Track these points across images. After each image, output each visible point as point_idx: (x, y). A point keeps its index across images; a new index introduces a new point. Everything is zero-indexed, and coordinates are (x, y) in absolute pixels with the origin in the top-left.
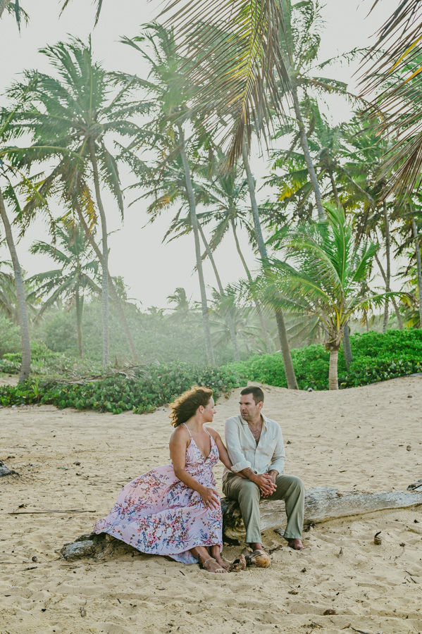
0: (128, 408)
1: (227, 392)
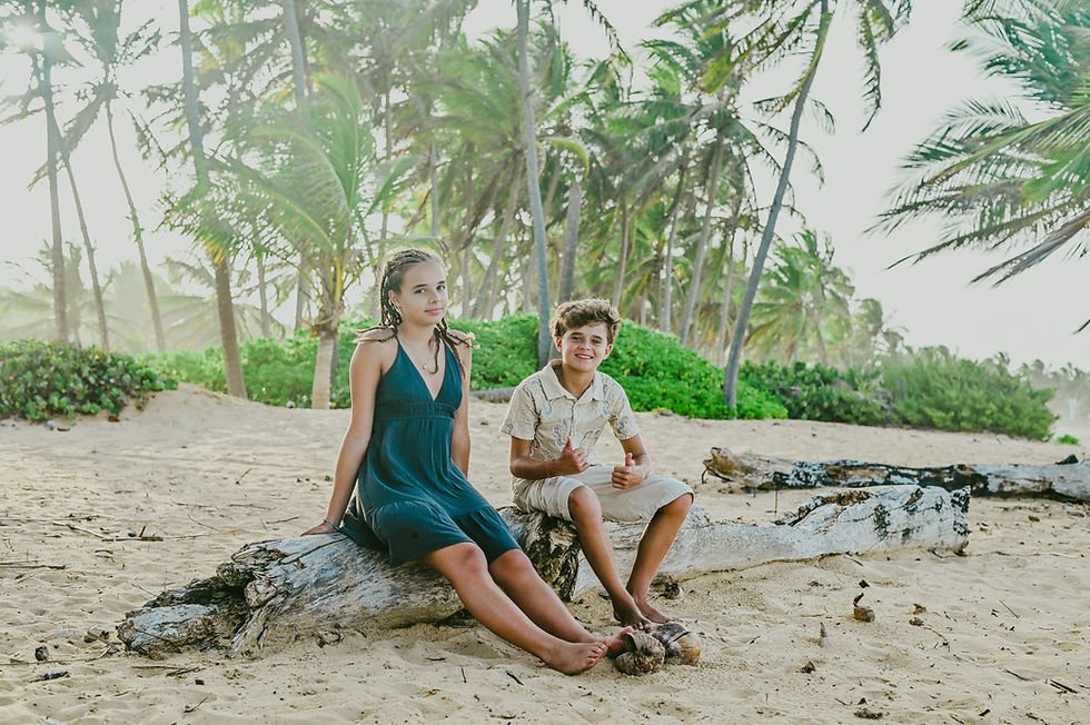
1: (139, 397)
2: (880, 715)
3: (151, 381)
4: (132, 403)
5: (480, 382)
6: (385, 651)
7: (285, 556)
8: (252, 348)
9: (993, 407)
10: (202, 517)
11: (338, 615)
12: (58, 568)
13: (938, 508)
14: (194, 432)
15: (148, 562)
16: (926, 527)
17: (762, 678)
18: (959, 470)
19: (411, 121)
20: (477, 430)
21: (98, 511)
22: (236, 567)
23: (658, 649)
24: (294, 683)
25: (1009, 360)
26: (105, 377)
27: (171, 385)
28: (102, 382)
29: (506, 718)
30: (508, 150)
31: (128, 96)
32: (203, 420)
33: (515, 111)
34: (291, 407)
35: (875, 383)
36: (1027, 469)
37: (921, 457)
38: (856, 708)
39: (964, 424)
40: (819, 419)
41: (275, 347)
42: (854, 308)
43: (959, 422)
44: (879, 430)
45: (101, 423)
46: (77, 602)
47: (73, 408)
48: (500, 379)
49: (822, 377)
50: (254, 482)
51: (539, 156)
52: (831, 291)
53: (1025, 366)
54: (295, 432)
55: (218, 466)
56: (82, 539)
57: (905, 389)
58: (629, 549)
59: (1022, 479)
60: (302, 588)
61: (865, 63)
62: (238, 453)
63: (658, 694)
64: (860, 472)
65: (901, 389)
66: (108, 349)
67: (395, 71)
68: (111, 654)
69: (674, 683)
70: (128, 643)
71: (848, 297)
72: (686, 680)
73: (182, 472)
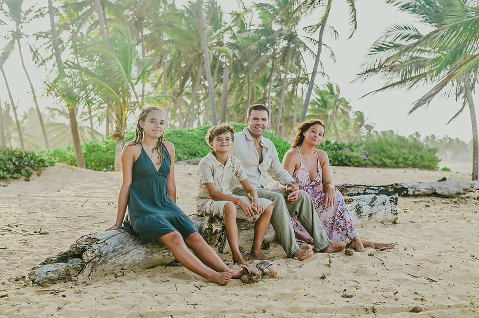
1: (38, 170)
2: (352, 296)
3: (43, 163)
4: (35, 172)
5: (188, 156)
6: (143, 279)
7: (99, 240)
8: (87, 146)
9: (412, 157)
10: (66, 223)
11: (123, 264)
12: (3, 249)
13: (384, 204)
14: (63, 184)
15: (42, 244)
16: (379, 212)
17: (304, 282)
18: (395, 186)
19: (153, 42)
20: (187, 177)
21: (21, 222)
22: (78, 246)
23: (259, 272)
24: (104, 294)
25: (420, 135)
26: (23, 162)
27: (52, 164)
28: (22, 164)
29: (193, 305)
30: (196, 53)
31: (27, 37)
32: (66, 179)
33: (198, 36)
34: (105, 171)
35: (361, 148)
36: (425, 184)
37: (381, 180)
38: (342, 294)
39: (400, 165)
40: (337, 165)
41: (98, 145)
42: (352, 115)
43: (398, 164)
44: (363, 169)
45: (22, 182)
46: (11, 263)
47: (9, 176)
48: (197, 154)
49: (338, 147)
50: (89, 205)
51: (209, 56)
52: (341, 109)
53: (427, 137)
54: (108, 182)
55: (73, 199)
56: (14, 235)
57: (374, 151)
58: (247, 229)
59: (423, 189)
60: (107, 253)
61: (349, 9)
62: (82, 192)
63: (259, 291)
64: (353, 189)
65: (372, 151)
66: (24, 149)
67: (145, 21)
68: (26, 286)
69: (266, 286)
70: (33, 281)
71: (348, 111)
72: (271, 285)
73: (57, 202)
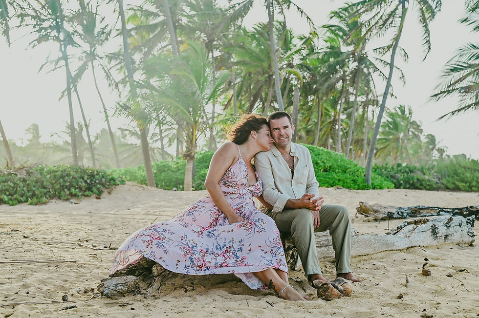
0: (23, 201)
1: (109, 188)
2: (432, 316)
3: (114, 181)
4: (106, 191)
8: (158, 166)
11: (193, 279)
12: (73, 262)
13: (460, 225)
14: (133, 203)
16: (455, 234)
17: (380, 301)
18: (470, 209)
21: (91, 237)
24: (174, 308)
26: (94, 180)
27: (123, 182)
30: (266, 75)
31: (101, 58)
32: (137, 197)
33: (269, 58)
34: (175, 190)
35: (433, 171)
37: (454, 203)
38: (421, 313)
39: (474, 188)
40: (408, 188)
41: (168, 165)
42: (423, 139)
43: (471, 188)
44: (435, 192)
45: (93, 200)
46: (80, 276)
47: (81, 194)
49: (409, 170)
51: (280, 77)
52: (412, 132)
54: (177, 201)
55: (143, 217)
56: (84, 250)
57: (446, 174)
58: (320, 247)
62: (152, 211)
64: (426, 211)
66: (95, 168)
67: (215, 43)
68: (95, 298)
70: (102, 293)
71: (419, 134)
72: (346, 303)
73: (128, 220)
